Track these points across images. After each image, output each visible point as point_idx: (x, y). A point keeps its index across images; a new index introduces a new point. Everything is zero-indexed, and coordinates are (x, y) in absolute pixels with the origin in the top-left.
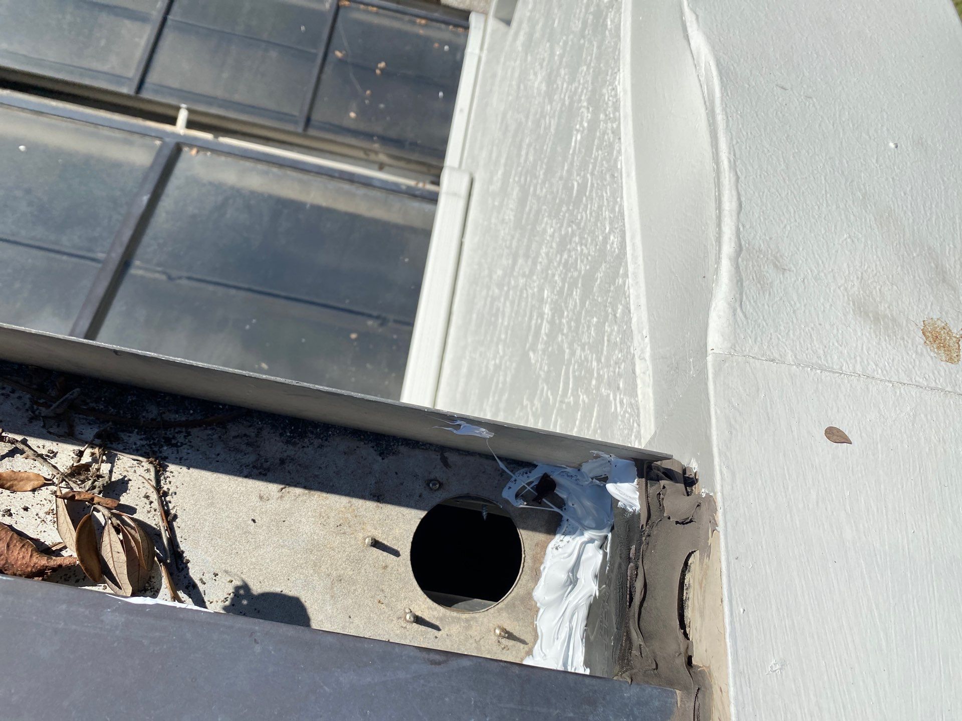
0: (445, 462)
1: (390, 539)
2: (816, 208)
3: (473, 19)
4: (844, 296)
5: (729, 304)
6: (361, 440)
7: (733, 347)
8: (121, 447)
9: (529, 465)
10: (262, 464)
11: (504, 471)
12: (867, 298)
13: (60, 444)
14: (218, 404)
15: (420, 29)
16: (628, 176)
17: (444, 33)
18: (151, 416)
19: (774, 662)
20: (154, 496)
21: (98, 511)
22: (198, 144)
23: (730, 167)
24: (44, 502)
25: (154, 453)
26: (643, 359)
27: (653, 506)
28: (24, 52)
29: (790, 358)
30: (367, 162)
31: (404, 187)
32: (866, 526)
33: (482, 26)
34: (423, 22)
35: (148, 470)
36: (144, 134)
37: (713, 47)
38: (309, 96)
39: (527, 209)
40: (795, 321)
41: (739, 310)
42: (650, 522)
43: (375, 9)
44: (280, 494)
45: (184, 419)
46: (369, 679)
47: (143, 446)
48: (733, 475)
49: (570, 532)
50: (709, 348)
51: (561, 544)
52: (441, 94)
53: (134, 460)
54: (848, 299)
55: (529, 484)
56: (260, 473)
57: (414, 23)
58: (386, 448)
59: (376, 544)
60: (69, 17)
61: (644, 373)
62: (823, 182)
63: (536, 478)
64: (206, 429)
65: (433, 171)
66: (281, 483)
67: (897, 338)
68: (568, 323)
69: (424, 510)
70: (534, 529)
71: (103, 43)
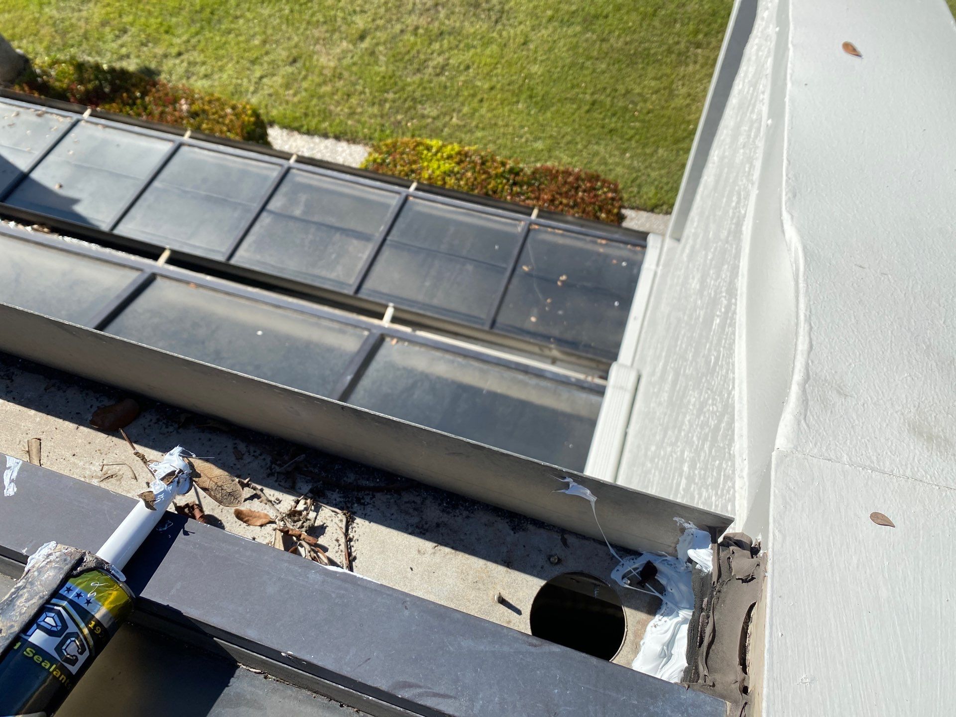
0: (564, 542)
1: (514, 599)
2: (881, 353)
3: (651, 239)
4: (900, 419)
5: (795, 417)
6: (499, 516)
7: (796, 448)
8: (325, 501)
9: (636, 554)
10: (423, 525)
11: (614, 556)
12: (922, 422)
13: (285, 495)
14: (397, 476)
15: (601, 247)
16: (740, 337)
17: (625, 251)
18: (349, 481)
19: (804, 676)
20: (342, 540)
21: (302, 546)
22: (399, 335)
23: (805, 320)
24: (267, 535)
25: (348, 508)
26: (741, 477)
27: (722, 568)
28: (272, 263)
29: (845, 458)
30: (542, 357)
31: (573, 380)
32: (902, 590)
33: (659, 245)
34: (604, 242)
35: (341, 521)
36: (356, 325)
37: (802, 237)
38: (496, 303)
39: (678, 388)
40: (852, 433)
41: (803, 422)
42: (720, 580)
43: (560, 232)
44: (433, 551)
45: (372, 485)
46: (482, 647)
47: (341, 502)
48: (784, 537)
49: (668, 614)
50: (776, 447)
51: (659, 623)
52: (616, 304)
53: (333, 511)
54: (904, 420)
55: (635, 569)
56: (421, 532)
57: (595, 243)
58: (518, 525)
59: (502, 601)
60: (310, 237)
61: (742, 488)
62: (890, 334)
63: (641, 565)
64: (386, 494)
65: (602, 367)
66: (435, 542)
67: (948, 454)
68: (699, 473)
69: (544, 579)
70: (637, 608)
71: (333, 256)
